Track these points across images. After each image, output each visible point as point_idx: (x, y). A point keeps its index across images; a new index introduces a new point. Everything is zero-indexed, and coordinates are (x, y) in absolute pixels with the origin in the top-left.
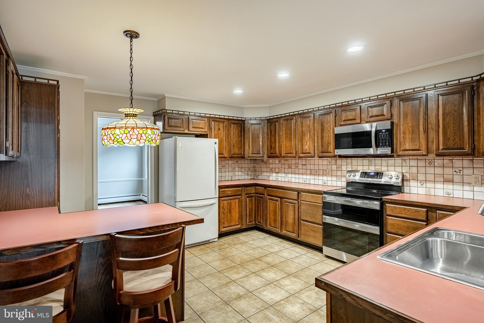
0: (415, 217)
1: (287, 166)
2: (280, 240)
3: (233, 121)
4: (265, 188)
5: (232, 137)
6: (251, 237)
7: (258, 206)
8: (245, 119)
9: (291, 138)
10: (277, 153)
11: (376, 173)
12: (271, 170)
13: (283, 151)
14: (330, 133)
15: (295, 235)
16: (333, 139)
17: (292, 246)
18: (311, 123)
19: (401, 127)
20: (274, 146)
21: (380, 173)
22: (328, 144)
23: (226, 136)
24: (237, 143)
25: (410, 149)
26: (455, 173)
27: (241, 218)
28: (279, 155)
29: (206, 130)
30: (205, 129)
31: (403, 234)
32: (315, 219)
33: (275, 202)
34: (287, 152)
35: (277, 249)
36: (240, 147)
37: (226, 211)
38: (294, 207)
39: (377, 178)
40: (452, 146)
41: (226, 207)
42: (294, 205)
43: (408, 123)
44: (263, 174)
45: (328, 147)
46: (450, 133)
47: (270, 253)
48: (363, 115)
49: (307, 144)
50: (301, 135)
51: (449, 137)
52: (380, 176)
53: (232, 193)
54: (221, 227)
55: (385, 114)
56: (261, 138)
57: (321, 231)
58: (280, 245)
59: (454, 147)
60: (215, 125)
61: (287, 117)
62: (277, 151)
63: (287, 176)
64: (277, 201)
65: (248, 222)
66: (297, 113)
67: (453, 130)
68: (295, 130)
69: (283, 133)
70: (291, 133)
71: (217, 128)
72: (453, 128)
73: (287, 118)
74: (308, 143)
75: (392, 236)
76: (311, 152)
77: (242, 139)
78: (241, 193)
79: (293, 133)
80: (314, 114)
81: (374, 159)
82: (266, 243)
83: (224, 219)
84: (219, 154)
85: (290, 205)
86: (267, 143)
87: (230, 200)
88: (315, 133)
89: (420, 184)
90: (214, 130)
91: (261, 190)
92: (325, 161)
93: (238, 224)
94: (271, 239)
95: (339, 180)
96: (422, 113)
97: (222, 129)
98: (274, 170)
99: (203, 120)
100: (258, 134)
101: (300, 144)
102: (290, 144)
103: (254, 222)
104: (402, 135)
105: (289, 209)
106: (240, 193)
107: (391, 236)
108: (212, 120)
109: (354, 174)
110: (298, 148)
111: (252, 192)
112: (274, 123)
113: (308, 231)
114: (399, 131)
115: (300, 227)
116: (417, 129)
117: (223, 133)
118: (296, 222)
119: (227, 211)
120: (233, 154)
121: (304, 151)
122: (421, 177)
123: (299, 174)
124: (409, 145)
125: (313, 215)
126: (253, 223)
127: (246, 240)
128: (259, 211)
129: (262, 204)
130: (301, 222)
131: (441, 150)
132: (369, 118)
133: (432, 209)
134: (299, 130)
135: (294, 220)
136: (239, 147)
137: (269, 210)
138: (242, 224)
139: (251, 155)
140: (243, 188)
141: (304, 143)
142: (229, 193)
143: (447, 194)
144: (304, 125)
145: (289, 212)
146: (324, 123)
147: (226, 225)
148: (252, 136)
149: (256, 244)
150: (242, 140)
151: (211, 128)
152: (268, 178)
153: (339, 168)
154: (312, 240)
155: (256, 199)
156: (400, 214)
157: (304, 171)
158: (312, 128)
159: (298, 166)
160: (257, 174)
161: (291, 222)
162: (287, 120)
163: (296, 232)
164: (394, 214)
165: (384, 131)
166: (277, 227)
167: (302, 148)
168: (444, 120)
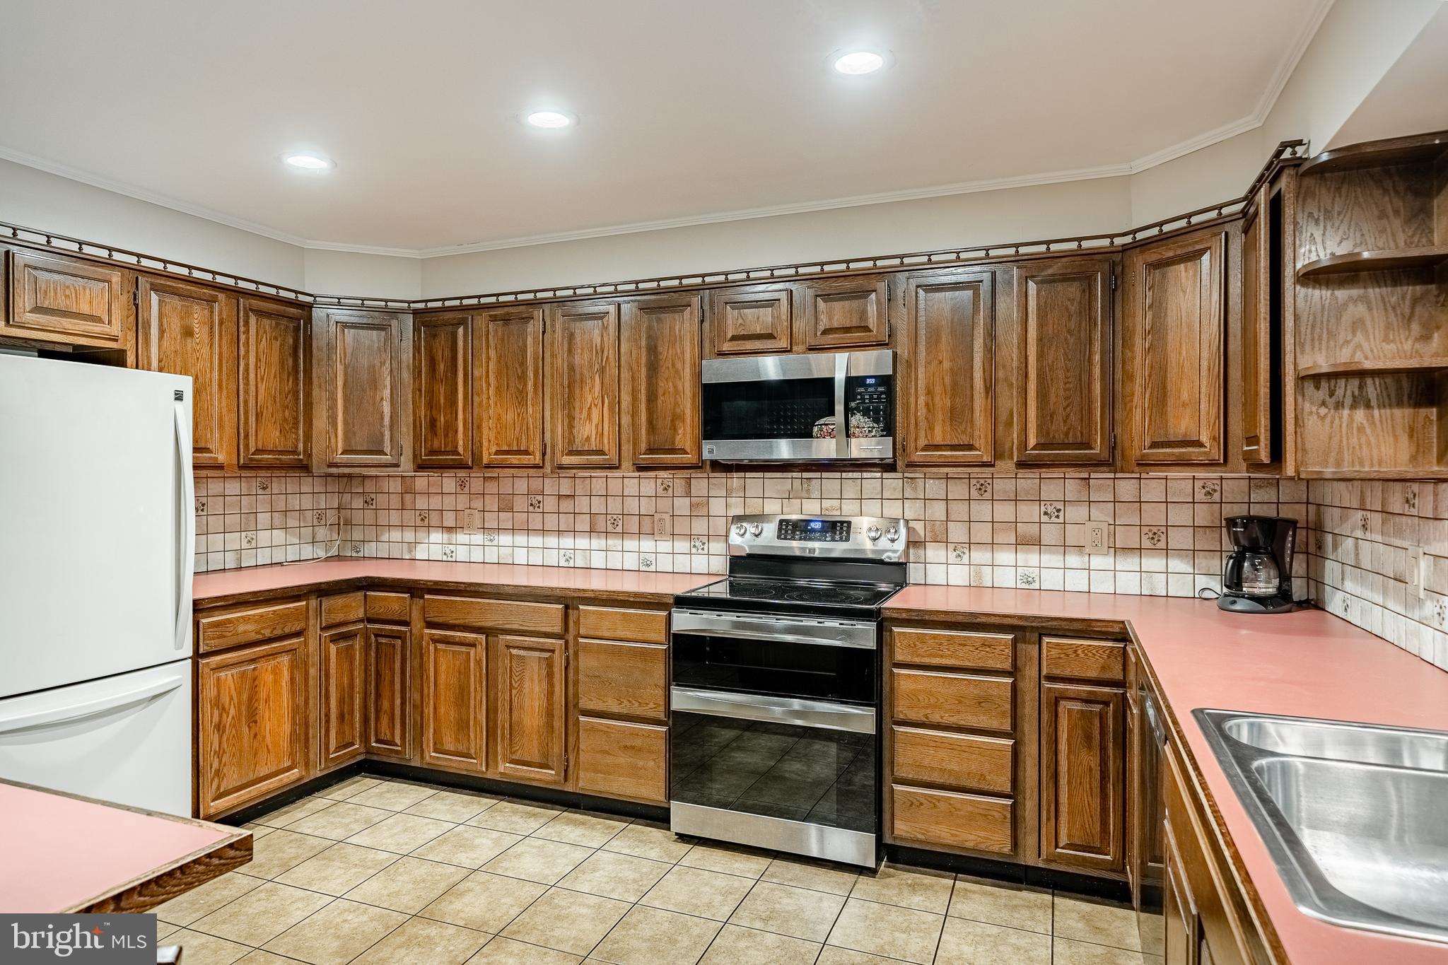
0: (981, 664)
1: (492, 503)
2: (486, 804)
3: (255, 303)
4: (412, 597)
5: (252, 376)
6: (352, 813)
7: (378, 673)
8: (315, 300)
9: (522, 393)
10: (461, 450)
11: (828, 524)
12: (422, 520)
13: (485, 443)
14: (680, 379)
15: (553, 772)
16: (694, 401)
17: (542, 821)
18: (606, 339)
19: (921, 370)
20: (446, 422)
21: (842, 523)
22: (673, 421)
23: (224, 365)
24: (278, 400)
25: (946, 443)
26: (1045, 519)
27: (303, 737)
28: (470, 460)
29: (115, 329)
30: (110, 322)
31: (944, 721)
32: (637, 704)
33: (463, 649)
34: (505, 448)
35: (484, 847)
36: (291, 420)
37: (233, 718)
38: (550, 664)
39: (833, 540)
40: (1060, 437)
41: (231, 698)
42: (547, 655)
43: (941, 358)
44: (385, 537)
45: (675, 429)
46: (1056, 397)
47: (465, 872)
48: (798, 322)
49: (589, 417)
50: (566, 383)
51: (1055, 410)
52: (841, 533)
53: (263, 628)
54: (207, 793)
55: (871, 327)
56: (389, 387)
57: (661, 746)
58: (490, 824)
59: (1066, 442)
60: (167, 309)
61: (506, 309)
62: (461, 443)
63: (495, 543)
64: (473, 645)
65: (333, 746)
66: (550, 294)
67: (1065, 390)
68: (541, 363)
69: (487, 368)
70: (523, 372)
71: (175, 325)
72: (1065, 384)
73: (508, 314)
74: (595, 414)
75: (911, 733)
76: (606, 449)
77: (297, 385)
78: (303, 625)
79: (530, 374)
80: (619, 305)
81: (818, 475)
82: (431, 827)
83: (219, 754)
84: (196, 450)
85: (530, 657)
86: (411, 411)
87: (253, 661)
88: (622, 375)
89: (955, 553)
90: (162, 332)
91: (396, 607)
92: (649, 484)
93: (289, 764)
94: (445, 804)
95: (700, 551)
96: (982, 330)
97: (200, 331)
98: (435, 519)
99: (99, 280)
100: (374, 371)
101: (560, 416)
102: (519, 415)
103: (361, 741)
104: (922, 399)
105: (527, 674)
106: (297, 627)
107: (907, 733)
108: (152, 284)
109: (757, 526)
110: (553, 432)
111: (352, 617)
112: (449, 329)
113: (609, 754)
114: (913, 383)
115: (571, 740)
116: (968, 380)
117: (205, 351)
118: (559, 723)
119: (238, 717)
120: (258, 451)
121: (578, 445)
122: (957, 532)
123: (544, 531)
124: (944, 432)
125: (630, 690)
126: (357, 746)
127: (337, 834)
128: (386, 693)
129: (398, 665)
130: (578, 718)
131: (1032, 449)
132: (819, 334)
133: (1027, 634)
134: (560, 360)
135: (550, 714)
136: (285, 420)
137: (432, 685)
138: (306, 764)
139: (340, 458)
140: (313, 603)
141: (577, 415)
142: (247, 630)
143: (1025, 580)
144: (579, 345)
145: (527, 684)
146: (660, 342)
147: (231, 780)
148: (346, 374)
149: (389, 841)
150: (297, 392)
151: (143, 323)
152: (410, 551)
153: (699, 509)
154: (625, 784)
155: (367, 647)
156: (935, 656)
157: (566, 521)
158: (611, 357)
159: (539, 502)
160: (357, 535)
161: (536, 723)
162: (506, 320)
163: (554, 761)
164: (917, 660)
165: (871, 381)
166: (472, 751)
167: (571, 432)
168: (1041, 356)
